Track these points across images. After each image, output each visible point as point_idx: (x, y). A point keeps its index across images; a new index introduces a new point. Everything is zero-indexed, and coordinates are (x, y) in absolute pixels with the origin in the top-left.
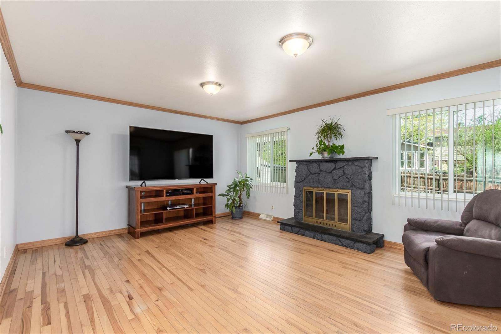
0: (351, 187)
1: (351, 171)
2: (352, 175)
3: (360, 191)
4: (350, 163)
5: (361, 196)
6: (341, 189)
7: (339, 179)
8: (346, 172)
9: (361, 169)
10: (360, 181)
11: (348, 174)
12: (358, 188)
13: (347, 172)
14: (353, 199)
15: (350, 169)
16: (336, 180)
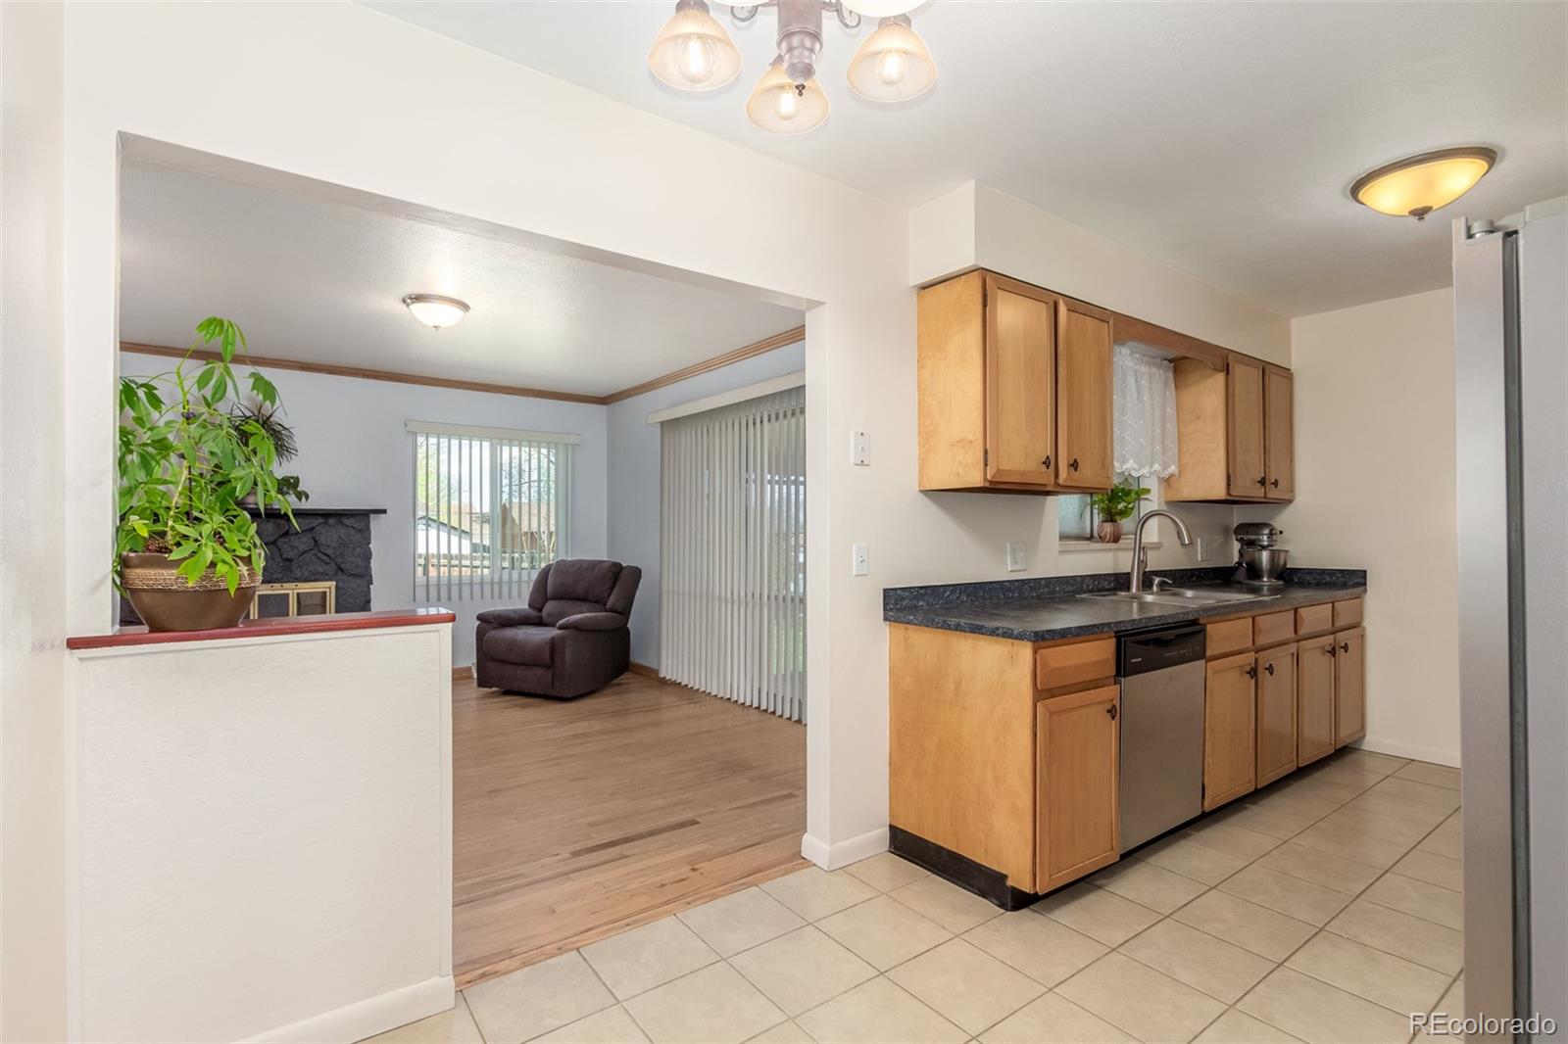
0: (336, 574)
1: (336, 539)
2: (339, 547)
3: (358, 581)
4: (332, 521)
5: (361, 592)
6: (307, 580)
7: (301, 558)
8: (322, 539)
9: (359, 535)
10: (358, 559)
11: (329, 546)
12: (352, 575)
13: (324, 542)
14: (341, 601)
15: (329, 536)
16: (292, 561)
